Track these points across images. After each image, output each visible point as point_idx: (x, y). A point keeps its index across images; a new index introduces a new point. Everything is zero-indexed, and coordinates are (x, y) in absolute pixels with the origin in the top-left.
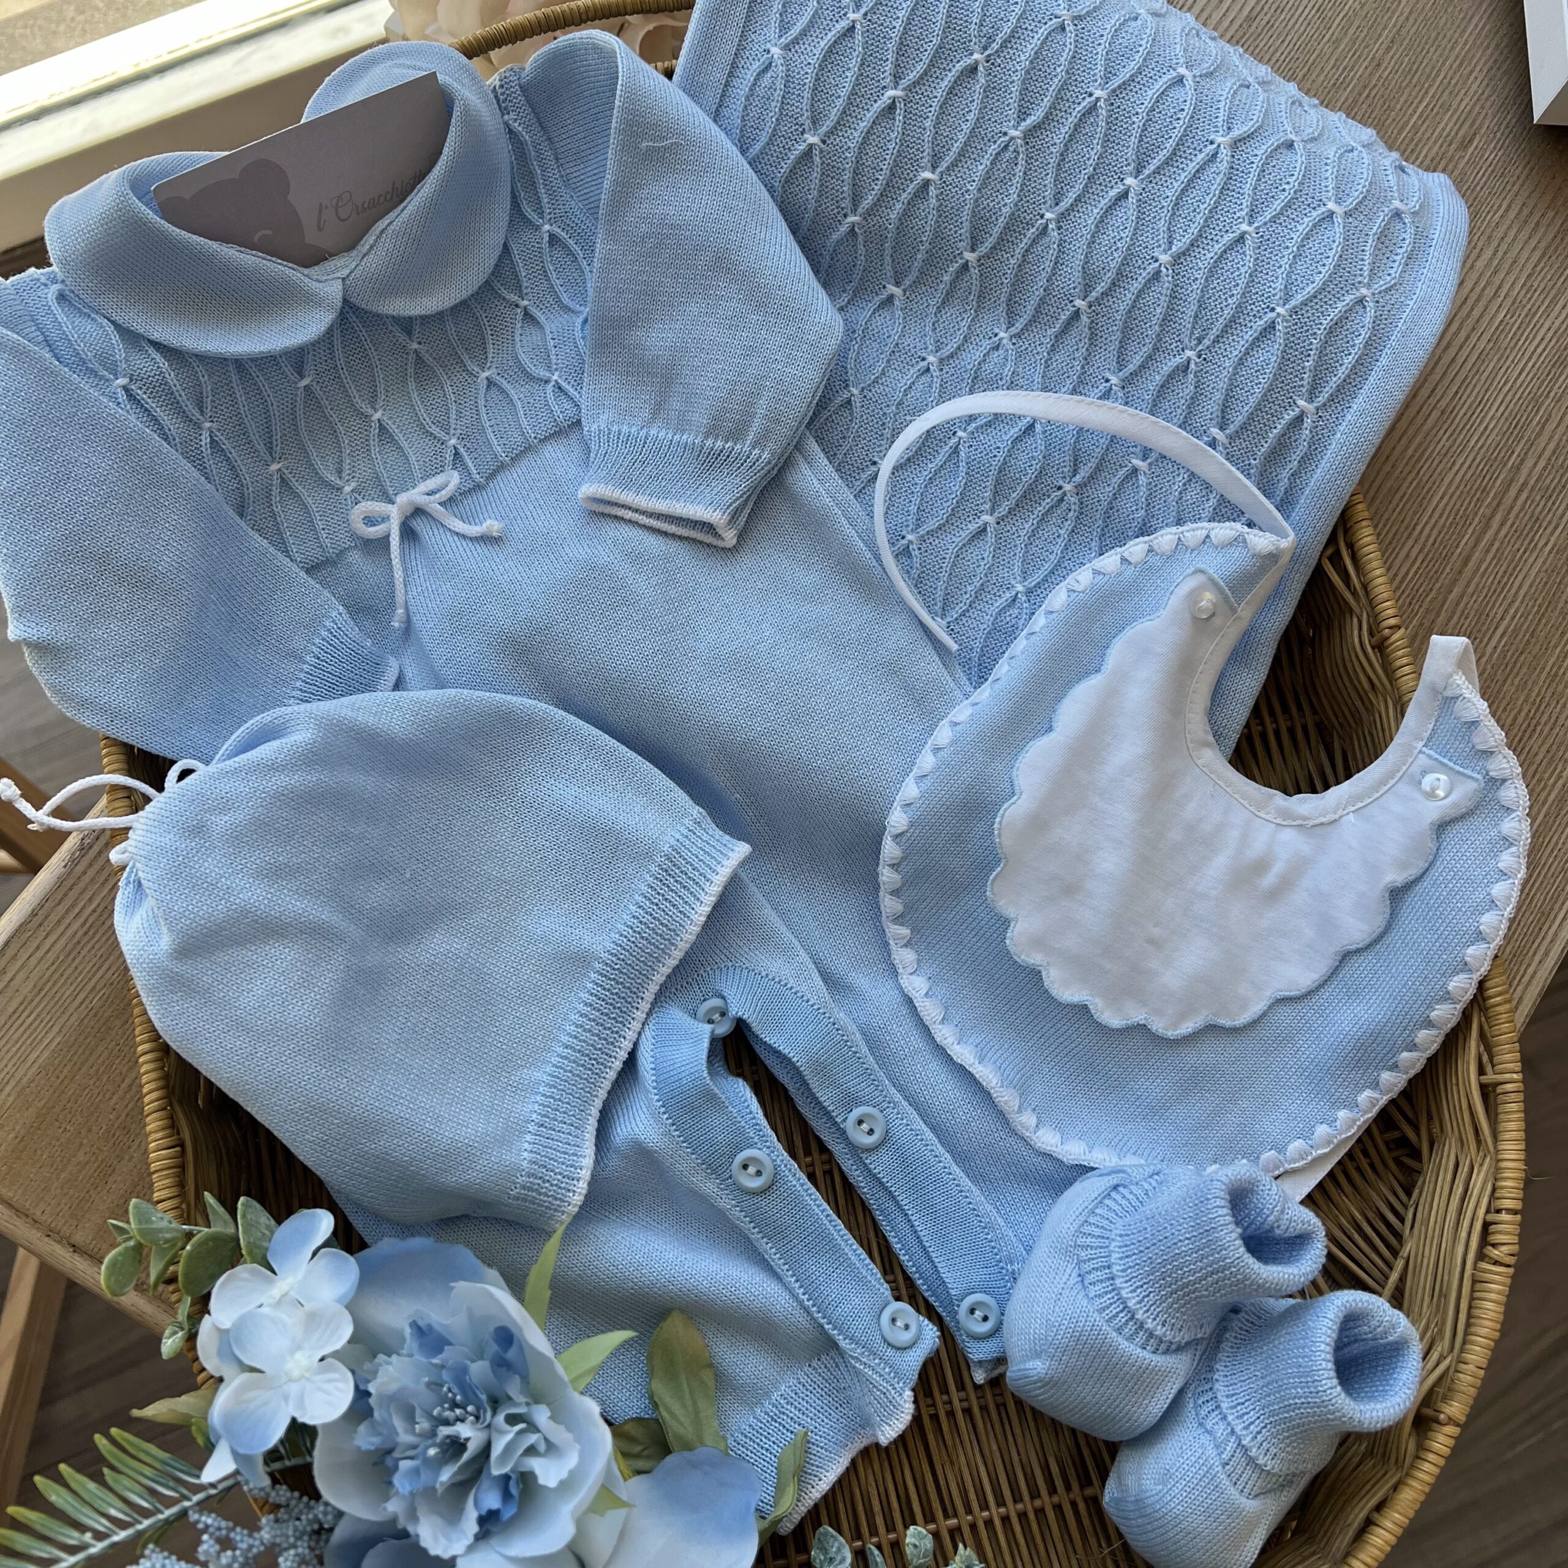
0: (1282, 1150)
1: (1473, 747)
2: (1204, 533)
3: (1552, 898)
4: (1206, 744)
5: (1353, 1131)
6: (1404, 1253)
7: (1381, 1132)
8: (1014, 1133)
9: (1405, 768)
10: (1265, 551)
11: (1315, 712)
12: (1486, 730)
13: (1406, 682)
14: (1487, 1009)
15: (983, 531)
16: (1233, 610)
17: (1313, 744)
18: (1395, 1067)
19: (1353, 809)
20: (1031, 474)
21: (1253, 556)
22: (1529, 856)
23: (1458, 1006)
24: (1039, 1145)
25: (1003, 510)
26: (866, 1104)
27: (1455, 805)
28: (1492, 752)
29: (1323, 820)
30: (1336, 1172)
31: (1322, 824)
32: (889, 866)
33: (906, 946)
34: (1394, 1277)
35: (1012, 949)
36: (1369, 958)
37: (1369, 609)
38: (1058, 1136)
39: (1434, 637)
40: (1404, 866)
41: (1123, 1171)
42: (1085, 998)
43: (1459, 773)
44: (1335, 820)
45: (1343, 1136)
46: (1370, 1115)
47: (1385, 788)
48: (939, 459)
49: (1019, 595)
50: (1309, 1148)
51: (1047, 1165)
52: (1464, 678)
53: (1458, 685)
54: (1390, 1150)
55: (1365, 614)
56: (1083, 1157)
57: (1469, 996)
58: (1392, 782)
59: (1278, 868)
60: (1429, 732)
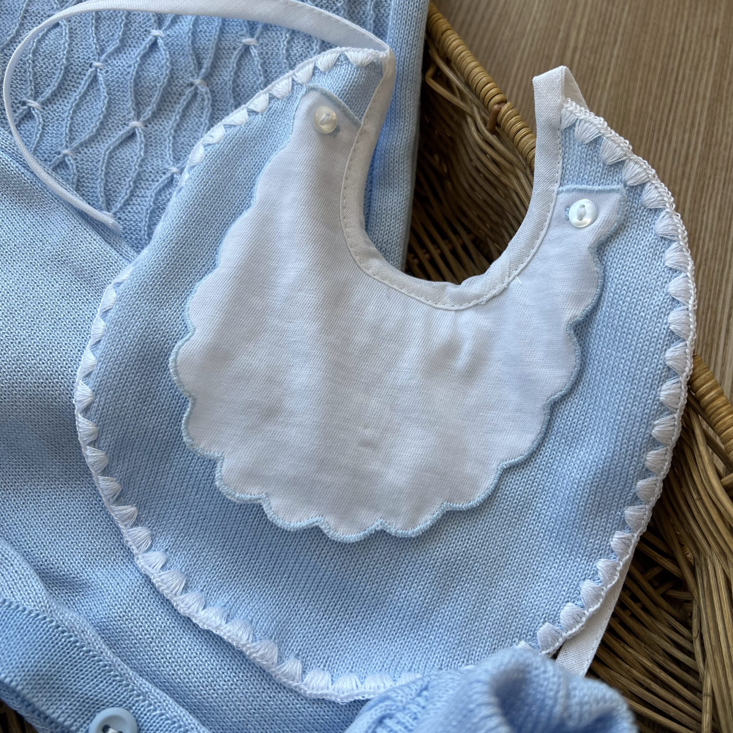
0: (554, 620)
1: (604, 164)
2: (311, 66)
3: (709, 331)
4: (371, 255)
5: (616, 578)
6: (707, 688)
7: (643, 573)
8: (282, 687)
9: (549, 215)
10: (366, 62)
11: (469, 232)
12: (610, 143)
13: (525, 142)
14: (704, 410)
15: (132, 136)
16: (356, 124)
17: (474, 256)
18: (635, 500)
19: (516, 272)
20: (164, 80)
21: (358, 68)
22: (691, 247)
23: (676, 416)
24: (309, 692)
25: (148, 113)
26: (105, 706)
27: (607, 222)
28: (623, 162)
29: (494, 292)
30: (613, 625)
31: (494, 297)
32: (90, 444)
33: (135, 525)
34: (706, 718)
35: (224, 490)
36: (575, 400)
37: (476, 101)
38: (327, 677)
39: (536, 79)
40: (578, 299)
41: (388, 698)
42: (315, 520)
43: (599, 192)
44: (505, 289)
45: (609, 586)
46: (628, 557)
47: (539, 241)
48: (82, 88)
49: (175, 176)
50: (580, 609)
51: (321, 711)
52: (574, 104)
53: (571, 112)
54: (655, 588)
55: (475, 109)
56: (356, 692)
57: (683, 402)
58: (543, 233)
59: (467, 347)
60: (560, 172)
